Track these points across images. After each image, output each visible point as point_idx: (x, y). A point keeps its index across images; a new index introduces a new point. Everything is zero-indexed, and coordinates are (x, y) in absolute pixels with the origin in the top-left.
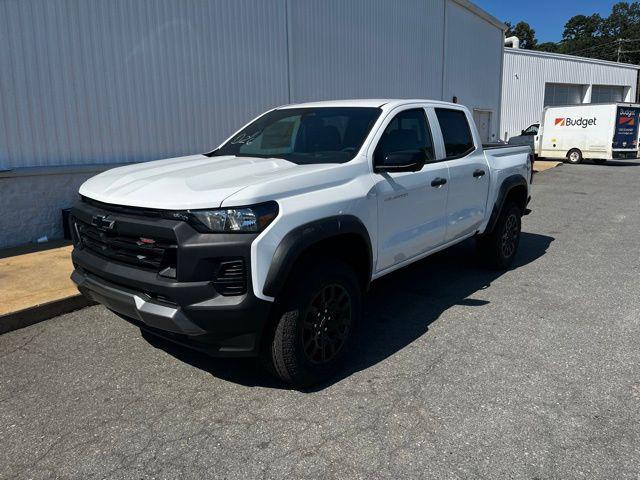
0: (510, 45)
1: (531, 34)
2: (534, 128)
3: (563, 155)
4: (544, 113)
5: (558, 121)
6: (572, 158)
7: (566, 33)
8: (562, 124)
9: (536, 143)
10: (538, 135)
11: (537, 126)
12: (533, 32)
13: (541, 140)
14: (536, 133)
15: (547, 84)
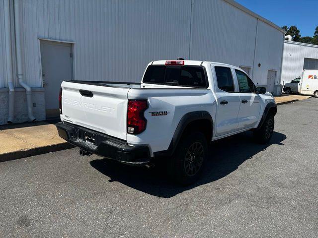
0: (287, 39)
1: (297, 32)
2: (298, 80)
3: (312, 93)
4: (303, 73)
5: (310, 77)
6: (316, 95)
7: (316, 32)
8: (312, 78)
9: (299, 87)
10: (300, 83)
11: (300, 78)
12: (298, 31)
13: (301, 85)
14: (299, 82)
15: (305, 58)
